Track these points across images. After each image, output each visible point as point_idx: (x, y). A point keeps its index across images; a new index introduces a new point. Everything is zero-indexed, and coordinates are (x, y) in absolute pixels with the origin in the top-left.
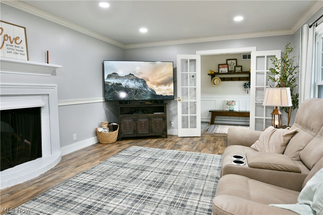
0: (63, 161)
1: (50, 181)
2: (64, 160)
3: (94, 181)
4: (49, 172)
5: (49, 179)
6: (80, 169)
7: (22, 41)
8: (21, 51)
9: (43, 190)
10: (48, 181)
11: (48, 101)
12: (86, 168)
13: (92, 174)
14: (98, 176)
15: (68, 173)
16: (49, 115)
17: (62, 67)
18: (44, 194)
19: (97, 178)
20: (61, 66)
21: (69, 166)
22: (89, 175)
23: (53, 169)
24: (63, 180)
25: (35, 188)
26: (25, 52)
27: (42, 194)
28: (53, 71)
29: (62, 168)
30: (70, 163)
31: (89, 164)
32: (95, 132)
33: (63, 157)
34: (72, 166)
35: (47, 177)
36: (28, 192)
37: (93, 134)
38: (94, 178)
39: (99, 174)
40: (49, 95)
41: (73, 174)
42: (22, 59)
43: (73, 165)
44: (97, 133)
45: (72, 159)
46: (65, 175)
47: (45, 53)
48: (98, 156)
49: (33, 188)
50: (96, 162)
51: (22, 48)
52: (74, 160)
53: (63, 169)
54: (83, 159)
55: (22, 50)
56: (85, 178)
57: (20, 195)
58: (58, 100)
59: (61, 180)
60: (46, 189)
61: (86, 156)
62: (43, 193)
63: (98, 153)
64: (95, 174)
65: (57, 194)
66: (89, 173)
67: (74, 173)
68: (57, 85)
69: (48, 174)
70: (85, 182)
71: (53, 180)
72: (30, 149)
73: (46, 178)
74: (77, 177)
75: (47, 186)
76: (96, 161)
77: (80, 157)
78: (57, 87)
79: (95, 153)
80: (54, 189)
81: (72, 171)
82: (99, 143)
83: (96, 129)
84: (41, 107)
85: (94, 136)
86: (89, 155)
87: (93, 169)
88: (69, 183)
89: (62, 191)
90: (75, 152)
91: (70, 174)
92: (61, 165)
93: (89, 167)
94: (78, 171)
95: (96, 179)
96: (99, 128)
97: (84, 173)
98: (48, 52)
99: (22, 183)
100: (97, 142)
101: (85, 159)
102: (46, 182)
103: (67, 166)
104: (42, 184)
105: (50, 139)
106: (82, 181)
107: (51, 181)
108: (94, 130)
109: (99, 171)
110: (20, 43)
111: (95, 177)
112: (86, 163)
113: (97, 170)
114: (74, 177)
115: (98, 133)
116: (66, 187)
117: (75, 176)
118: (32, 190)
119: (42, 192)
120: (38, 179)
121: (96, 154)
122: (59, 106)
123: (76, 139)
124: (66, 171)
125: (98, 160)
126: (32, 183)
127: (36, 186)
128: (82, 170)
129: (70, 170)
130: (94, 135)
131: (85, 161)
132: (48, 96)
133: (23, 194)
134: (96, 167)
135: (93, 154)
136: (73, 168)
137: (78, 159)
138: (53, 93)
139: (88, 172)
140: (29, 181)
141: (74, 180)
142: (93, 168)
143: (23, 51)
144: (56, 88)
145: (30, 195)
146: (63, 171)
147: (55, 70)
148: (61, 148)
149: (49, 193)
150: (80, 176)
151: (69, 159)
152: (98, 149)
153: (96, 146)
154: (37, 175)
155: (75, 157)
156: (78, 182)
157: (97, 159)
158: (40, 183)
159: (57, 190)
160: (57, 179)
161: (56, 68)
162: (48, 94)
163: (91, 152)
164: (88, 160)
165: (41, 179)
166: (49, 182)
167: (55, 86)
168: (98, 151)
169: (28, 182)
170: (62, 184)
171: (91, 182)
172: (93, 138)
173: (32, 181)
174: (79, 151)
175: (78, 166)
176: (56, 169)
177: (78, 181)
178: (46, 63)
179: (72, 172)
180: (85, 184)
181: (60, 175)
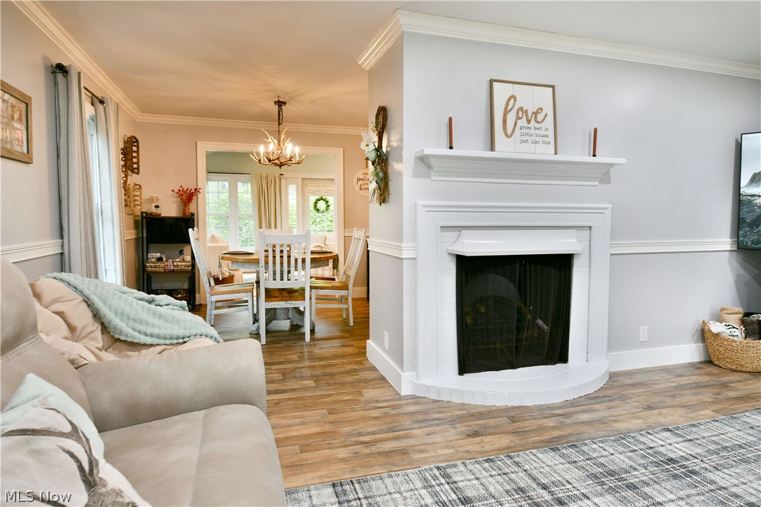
0: (612, 383)
1: (586, 420)
2: (616, 384)
3: (696, 460)
4: (583, 399)
5: (584, 417)
6: (654, 417)
7: (546, 115)
8: (544, 136)
9: (571, 435)
10: (580, 420)
11: (588, 242)
12: (672, 418)
13: (691, 440)
14: (708, 451)
15: (627, 417)
16: (588, 273)
17: (625, 162)
18: (574, 445)
19: (705, 457)
20: (623, 161)
21: (628, 401)
22: (681, 439)
23: (590, 396)
24: (614, 429)
25: (554, 424)
26: (551, 139)
27: (568, 442)
28: (604, 174)
29: (610, 401)
30: (630, 394)
31: (681, 411)
32: (699, 331)
33: (613, 376)
34: (636, 404)
35: (578, 409)
36: (542, 429)
37: (694, 335)
38: (698, 454)
39: (713, 447)
40: (593, 229)
41: (637, 423)
42: (544, 152)
43: (637, 401)
44: (704, 335)
45: (635, 385)
46: (619, 418)
47: (590, 134)
48: (707, 396)
49: (551, 425)
50: (702, 412)
51: (547, 130)
52: (639, 391)
53: (613, 404)
54: (667, 394)
55: (546, 133)
56: (670, 444)
57: (527, 429)
58: (612, 239)
59: (610, 428)
60: (576, 434)
61: (671, 387)
62: (571, 441)
63: (706, 390)
64: (700, 445)
65: (602, 457)
66: (682, 436)
67: (641, 421)
68: (610, 206)
69: (581, 403)
70: (673, 456)
71: (590, 421)
72: (547, 340)
73: (577, 413)
74: (650, 434)
75: (579, 429)
76: (702, 410)
77: (655, 386)
78: (610, 210)
79: (698, 386)
80: (595, 443)
81: (637, 414)
82: (709, 362)
83: (704, 322)
84: (573, 254)
85: (696, 342)
86: (681, 387)
87: (693, 429)
88: (629, 442)
89: (612, 454)
90: (641, 370)
91: (631, 421)
92: (608, 392)
93: (681, 419)
94: (652, 421)
95: (704, 459)
96: (711, 322)
97: (668, 430)
98: (596, 130)
99: (529, 407)
100: (703, 360)
101: (668, 396)
102: (576, 420)
103: (623, 398)
104: (568, 421)
105: (586, 328)
106: (661, 449)
107: (587, 422)
108: (698, 326)
109: (713, 438)
110: (543, 120)
111: (699, 451)
112: (673, 407)
113: (705, 435)
114: (641, 430)
115: (708, 335)
116: (621, 449)
117: (644, 430)
118: (548, 426)
119: (569, 440)
120: (560, 408)
121: (701, 390)
122: (611, 254)
123: (645, 340)
124: (621, 409)
125: (707, 409)
126: (549, 412)
127: (556, 422)
128: (662, 420)
129: (630, 411)
130: (696, 337)
131: (669, 400)
132: (590, 230)
133: (533, 430)
134: (702, 427)
135: (691, 388)
136: (637, 407)
137: (650, 389)
138: (602, 223)
139: (678, 432)
140: (543, 407)
141: (641, 439)
142: (694, 426)
143: (547, 136)
144: (608, 213)
145: (546, 437)
146: (612, 407)
147: (609, 171)
148: (609, 354)
149: (585, 448)
150: (656, 435)
151: (628, 385)
152: (705, 379)
153: (700, 368)
154: (558, 400)
155: (642, 384)
156: (651, 448)
157: (704, 405)
158: (566, 418)
159: (601, 447)
160: (601, 421)
161: (612, 165)
162: (591, 227)
163: (684, 380)
164: (678, 401)
165: (567, 410)
166: (583, 423)
167: (607, 209)
168: (706, 384)
169: (541, 408)
170: (613, 438)
171: (687, 459)
172: (693, 345)
173: (549, 407)
174: (650, 371)
175: (650, 408)
176: (597, 397)
177: (651, 445)
178: (589, 156)
179: (634, 418)
180: (671, 460)
181: (606, 415)
